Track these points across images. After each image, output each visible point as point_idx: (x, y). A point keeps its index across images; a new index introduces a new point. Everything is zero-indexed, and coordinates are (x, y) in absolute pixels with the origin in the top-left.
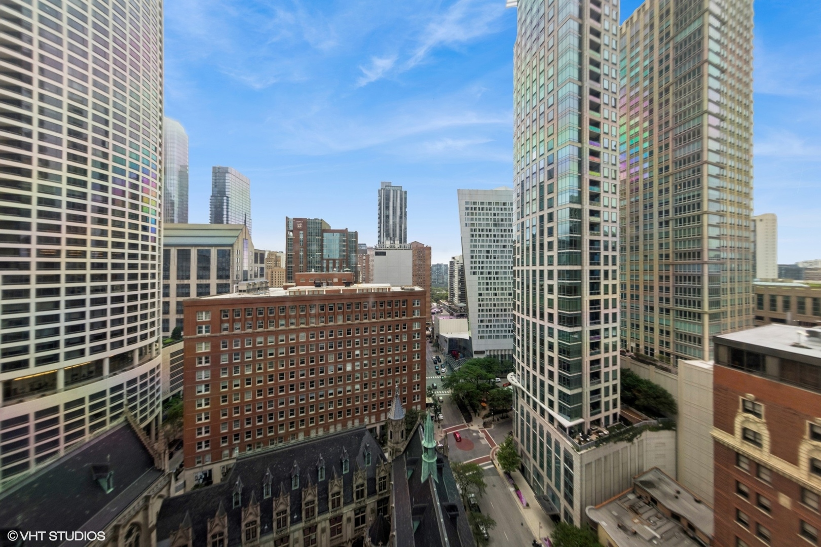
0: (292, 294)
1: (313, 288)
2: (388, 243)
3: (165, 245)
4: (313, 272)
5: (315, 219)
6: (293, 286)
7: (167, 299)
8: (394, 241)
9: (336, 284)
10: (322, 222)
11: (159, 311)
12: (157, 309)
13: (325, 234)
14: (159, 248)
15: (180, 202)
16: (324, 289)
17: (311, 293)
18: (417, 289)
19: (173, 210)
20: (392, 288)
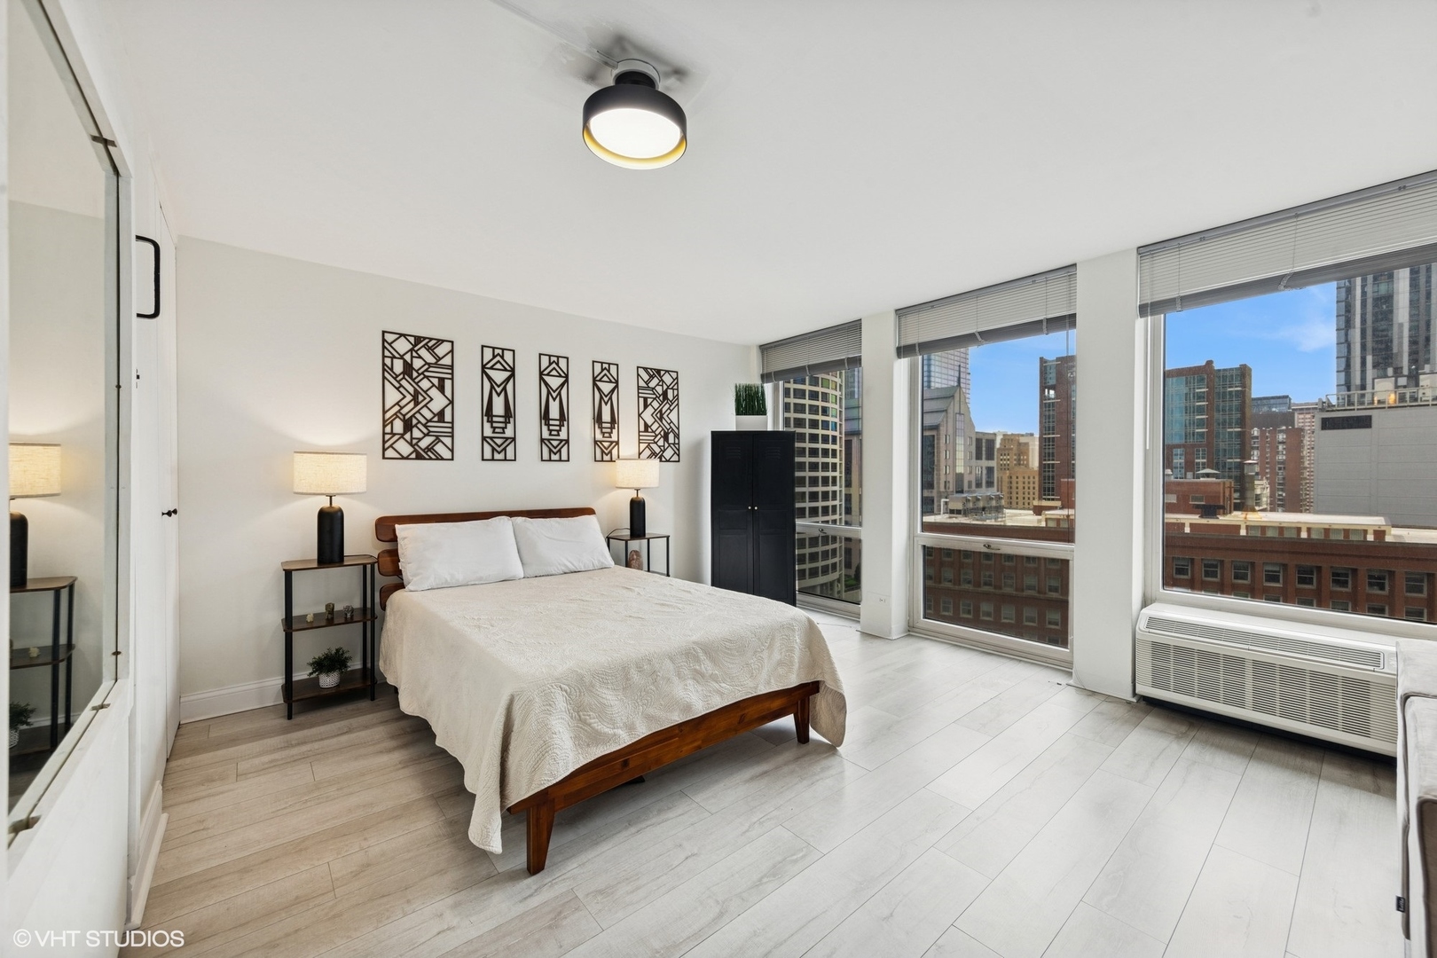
2: (1384, 388)
6: (1054, 508)
8: (1413, 378)
20: (1393, 531)
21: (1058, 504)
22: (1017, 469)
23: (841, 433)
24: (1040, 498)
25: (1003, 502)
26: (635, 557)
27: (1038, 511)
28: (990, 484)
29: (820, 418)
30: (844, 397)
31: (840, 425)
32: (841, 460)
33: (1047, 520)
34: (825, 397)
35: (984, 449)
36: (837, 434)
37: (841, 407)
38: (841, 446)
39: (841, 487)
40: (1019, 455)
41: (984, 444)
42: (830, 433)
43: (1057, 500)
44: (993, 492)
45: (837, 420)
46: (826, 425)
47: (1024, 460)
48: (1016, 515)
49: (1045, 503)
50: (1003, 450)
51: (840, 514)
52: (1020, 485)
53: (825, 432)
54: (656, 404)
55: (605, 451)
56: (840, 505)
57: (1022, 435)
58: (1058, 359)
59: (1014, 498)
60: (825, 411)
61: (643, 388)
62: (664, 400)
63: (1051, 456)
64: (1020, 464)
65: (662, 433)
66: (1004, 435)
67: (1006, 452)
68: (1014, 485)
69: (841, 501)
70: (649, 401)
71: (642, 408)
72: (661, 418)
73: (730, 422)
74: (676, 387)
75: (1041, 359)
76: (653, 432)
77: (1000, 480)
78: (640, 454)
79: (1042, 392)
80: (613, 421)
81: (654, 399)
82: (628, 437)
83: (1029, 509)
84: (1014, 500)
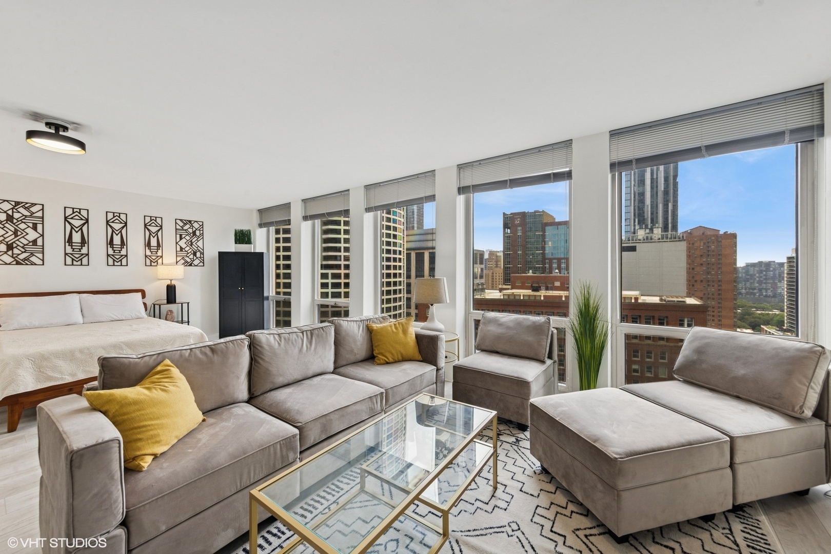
0: (506, 297)
1: (529, 292)
2: (641, 234)
3: (407, 249)
4: (530, 273)
5: (535, 212)
6: (508, 289)
7: (409, 296)
8: (651, 230)
9: (557, 289)
10: (543, 214)
11: (404, 304)
12: (403, 303)
13: (547, 228)
14: (403, 252)
15: (418, 210)
16: (542, 293)
17: (526, 298)
18: (691, 301)
19: (414, 218)
20: (643, 298)
21: (509, 287)
22: (496, 269)
23: (404, 249)
24: (504, 284)
25: (485, 286)
26: (169, 313)
27: (501, 290)
28: (481, 277)
29: (392, 240)
30: (405, 229)
31: (403, 244)
32: (404, 263)
33: (504, 295)
34: (395, 229)
35: (478, 258)
36: (401, 249)
37: (403, 234)
38: (404, 256)
39: (404, 278)
40: (497, 262)
41: (478, 256)
42: (398, 249)
43: (509, 285)
44: (483, 281)
45: (402, 242)
46: (395, 244)
47: (499, 264)
48: (491, 293)
49: (505, 287)
50: (490, 259)
51: (404, 294)
52: (498, 279)
53: (395, 248)
54: (188, 238)
55: (152, 260)
56: (403, 289)
57: (498, 252)
58: (511, 214)
59: (495, 284)
60: (395, 237)
61: (179, 229)
62: (193, 236)
63: (509, 263)
64: (497, 267)
65: (192, 252)
66: (490, 252)
67: (491, 260)
68: (495, 277)
69: (404, 286)
70: (183, 236)
71: (178, 239)
72: (192, 244)
73: (231, 247)
74: (202, 229)
75: (504, 213)
76: (186, 251)
77: (487, 275)
78: (177, 262)
79: (504, 230)
80: (159, 245)
81: (187, 235)
82: (169, 253)
83: (496, 290)
84: (495, 285)
